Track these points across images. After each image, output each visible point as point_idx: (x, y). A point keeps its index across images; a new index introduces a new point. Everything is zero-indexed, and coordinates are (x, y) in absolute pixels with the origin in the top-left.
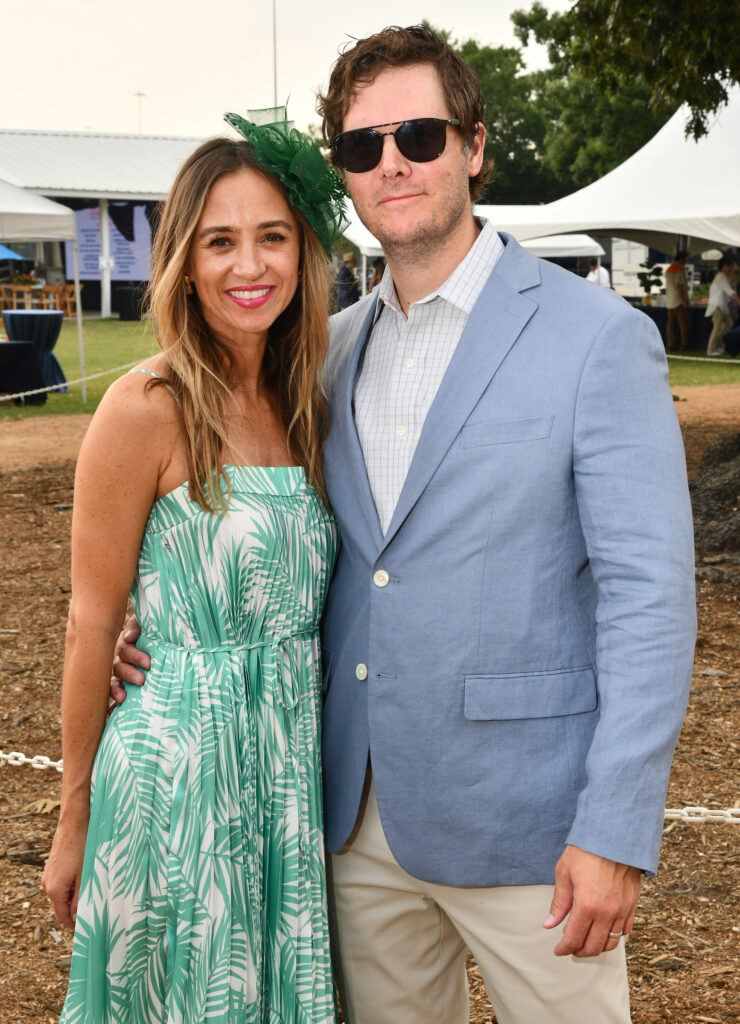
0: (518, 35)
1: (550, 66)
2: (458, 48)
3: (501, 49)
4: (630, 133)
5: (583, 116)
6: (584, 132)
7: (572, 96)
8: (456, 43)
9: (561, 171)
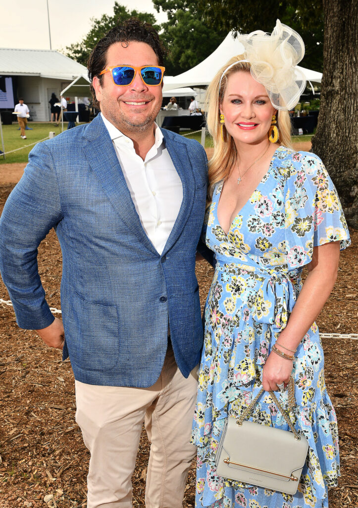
0: (155, 8)
1: (168, 21)
2: (130, 13)
3: (146, 14)
4: (202, 47)
5: (183, 41)
6: (183, 47)
7: (178, 33)
8: (128, 11)
9: (174, 62)
